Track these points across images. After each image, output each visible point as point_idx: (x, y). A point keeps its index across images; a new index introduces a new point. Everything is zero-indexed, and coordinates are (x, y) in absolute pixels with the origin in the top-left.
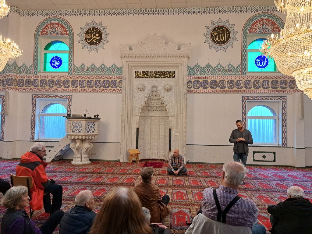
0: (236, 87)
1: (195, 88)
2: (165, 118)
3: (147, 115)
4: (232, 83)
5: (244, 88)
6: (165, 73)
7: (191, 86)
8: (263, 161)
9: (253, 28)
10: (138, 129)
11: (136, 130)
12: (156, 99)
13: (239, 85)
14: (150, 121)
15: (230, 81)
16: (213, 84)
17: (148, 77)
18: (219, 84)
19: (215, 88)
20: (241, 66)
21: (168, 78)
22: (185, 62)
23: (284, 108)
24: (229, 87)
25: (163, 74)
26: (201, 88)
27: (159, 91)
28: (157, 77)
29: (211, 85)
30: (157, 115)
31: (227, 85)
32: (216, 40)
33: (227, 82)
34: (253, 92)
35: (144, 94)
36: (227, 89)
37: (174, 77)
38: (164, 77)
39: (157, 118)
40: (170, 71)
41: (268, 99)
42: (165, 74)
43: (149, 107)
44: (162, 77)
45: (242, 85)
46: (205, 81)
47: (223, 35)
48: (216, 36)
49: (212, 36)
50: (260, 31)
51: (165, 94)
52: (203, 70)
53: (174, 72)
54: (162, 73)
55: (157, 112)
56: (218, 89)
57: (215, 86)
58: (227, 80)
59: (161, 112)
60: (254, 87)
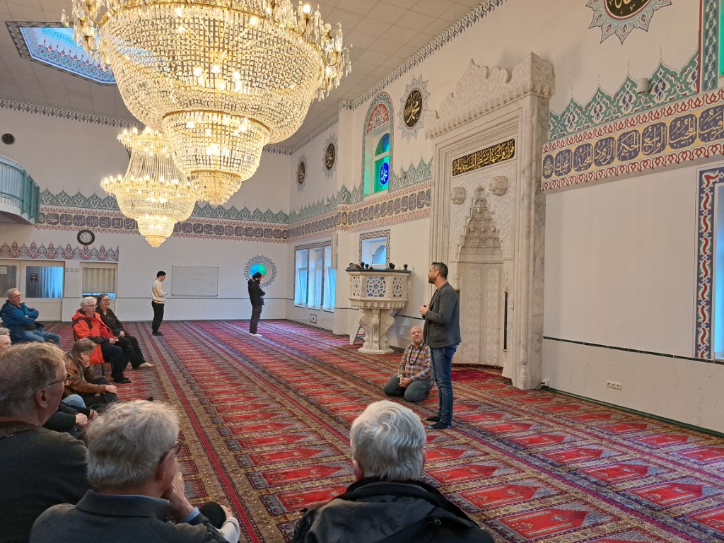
0: (672, 145)
1: (560, 174)
4: (659, 135)
5: (698, 143)
6: (498, 149)
7: (550, 172)
13: (681, 135)
15: (653, 126)
16: (602, 150)
17: (470, 169)
18: (619, 145)
19: (609, 163)
20: (699, 59)
21: (503, 160)
24: (649, 150)
25: (494, 153)
26: (573, 172)
27: (487, 199)
28: (485, 165)
29: (597, 154)
31: (644, 142)
32: (619, 7)
33: (644, 134)
35: (464, 211)
36: (641, 156)
37: (513, 154)
38: (496, 161)
40: (507, 142)
42: (498, 153)
44: (492, 163)
45: (691, 132)
46: (583, 146)
52: (585, 113)
53: (514, 142)
54: (492, 151)
56: (616, 163)
57: (609, 157)
58: (641, 129)
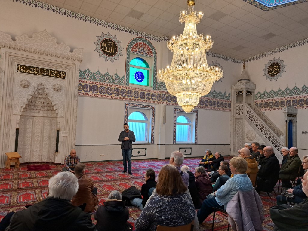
0: (121, 95)
1: (85, 92)
2: (51, 118)
3: (28, 114)
4: (118, 91)
5: (127, 97)
6: (55, 72)
7: (81, 89)
8: (138, 156)
9: (135, 48)
10: (17, 130)
11: (15, 131)
12: (41, 98)
13: (123, 93)
14: (31, 121)
15: (117, 89)
16: (102, 89)
17: (33, 74)
18: (107, 90)
19: (104, 94)
20: (125, 77)
21: (58, 77)
22: (77, 65)
23: (153, 115)
24: (116, 94)
25: (52, 73)
26: (91, 92)
27: (46, 90)
28: (45, 75)
29: (100, 90)
30: (41, 115)
31: (114, 92)
32: (105, 51)
33: (114, 90)
34: (133, 101)
35: (27, 91)
36: (113, 95)
37: (64, 78)
38: (53, 77)
39: (41, 118)
40: (61, 71)
41: (143, 107)
42: (55, 74)
43: (32, 106)
44: (50, 76)
45: (125, 94)
46: (95, 86)
47: (111, 48)
48: (105, 47)
49: (102, 46)
50: (139, 52)
51: (54, 94)
52: (93, 75)
53: (65, 73)
54: (50, 71)
55: (41, 112)
56: (106, 94)
57: (104, 92)
58: (114, 88)
59: (46, 112)
60: (134, 96)
